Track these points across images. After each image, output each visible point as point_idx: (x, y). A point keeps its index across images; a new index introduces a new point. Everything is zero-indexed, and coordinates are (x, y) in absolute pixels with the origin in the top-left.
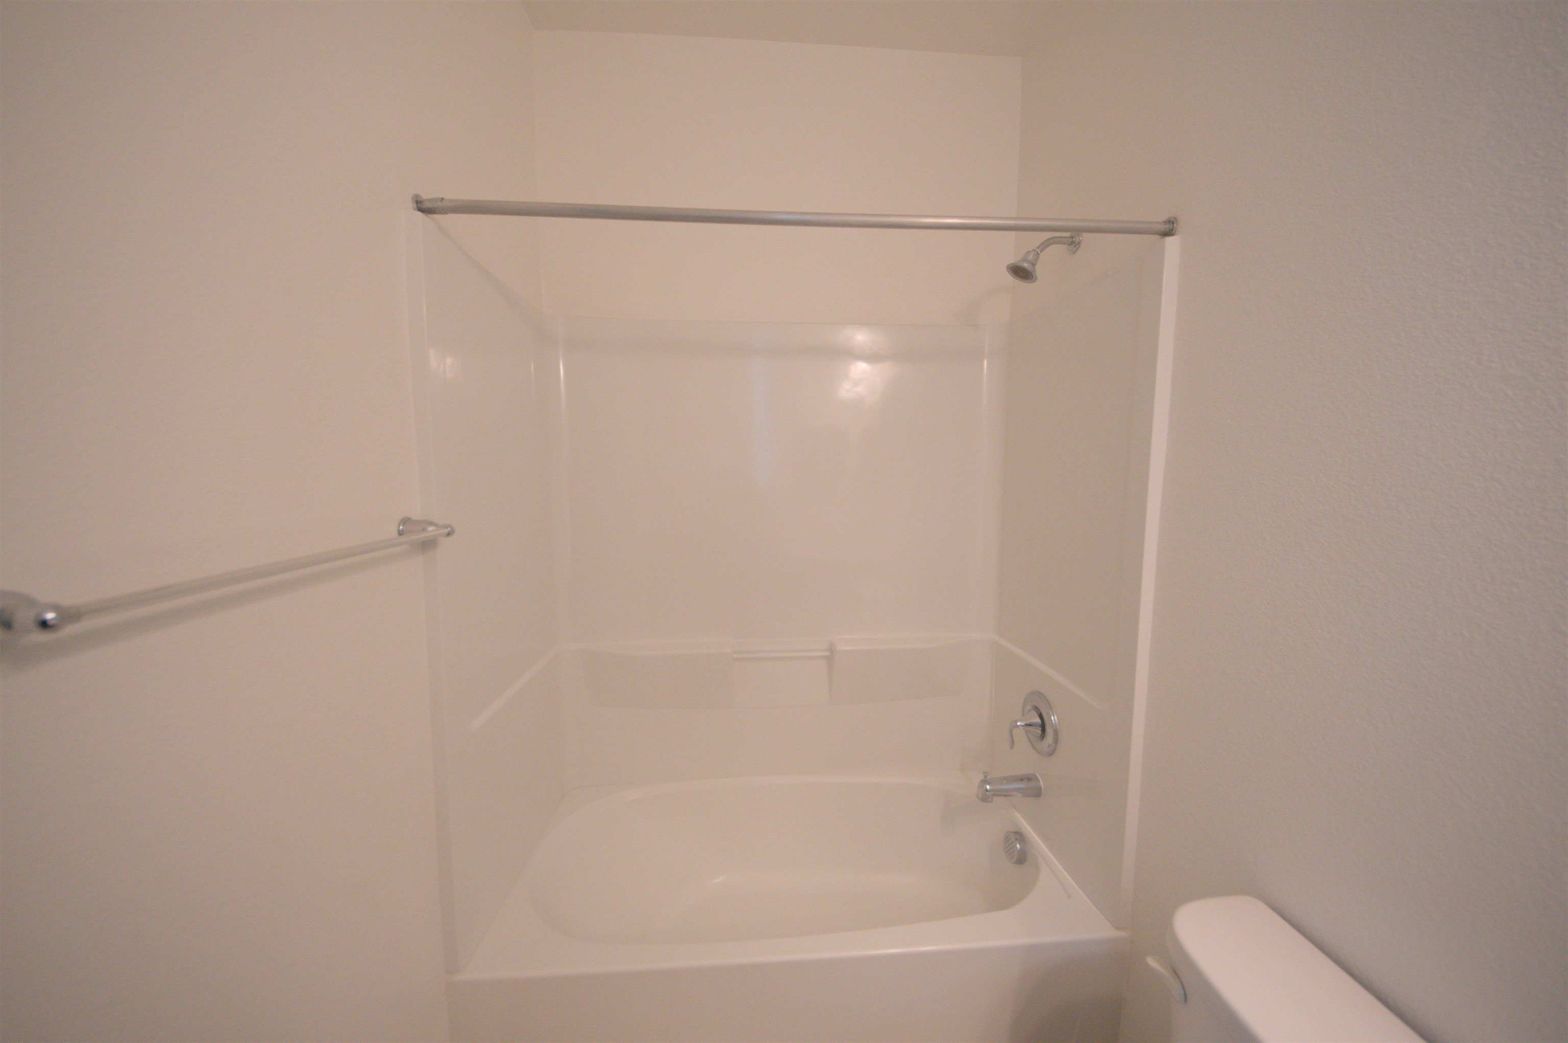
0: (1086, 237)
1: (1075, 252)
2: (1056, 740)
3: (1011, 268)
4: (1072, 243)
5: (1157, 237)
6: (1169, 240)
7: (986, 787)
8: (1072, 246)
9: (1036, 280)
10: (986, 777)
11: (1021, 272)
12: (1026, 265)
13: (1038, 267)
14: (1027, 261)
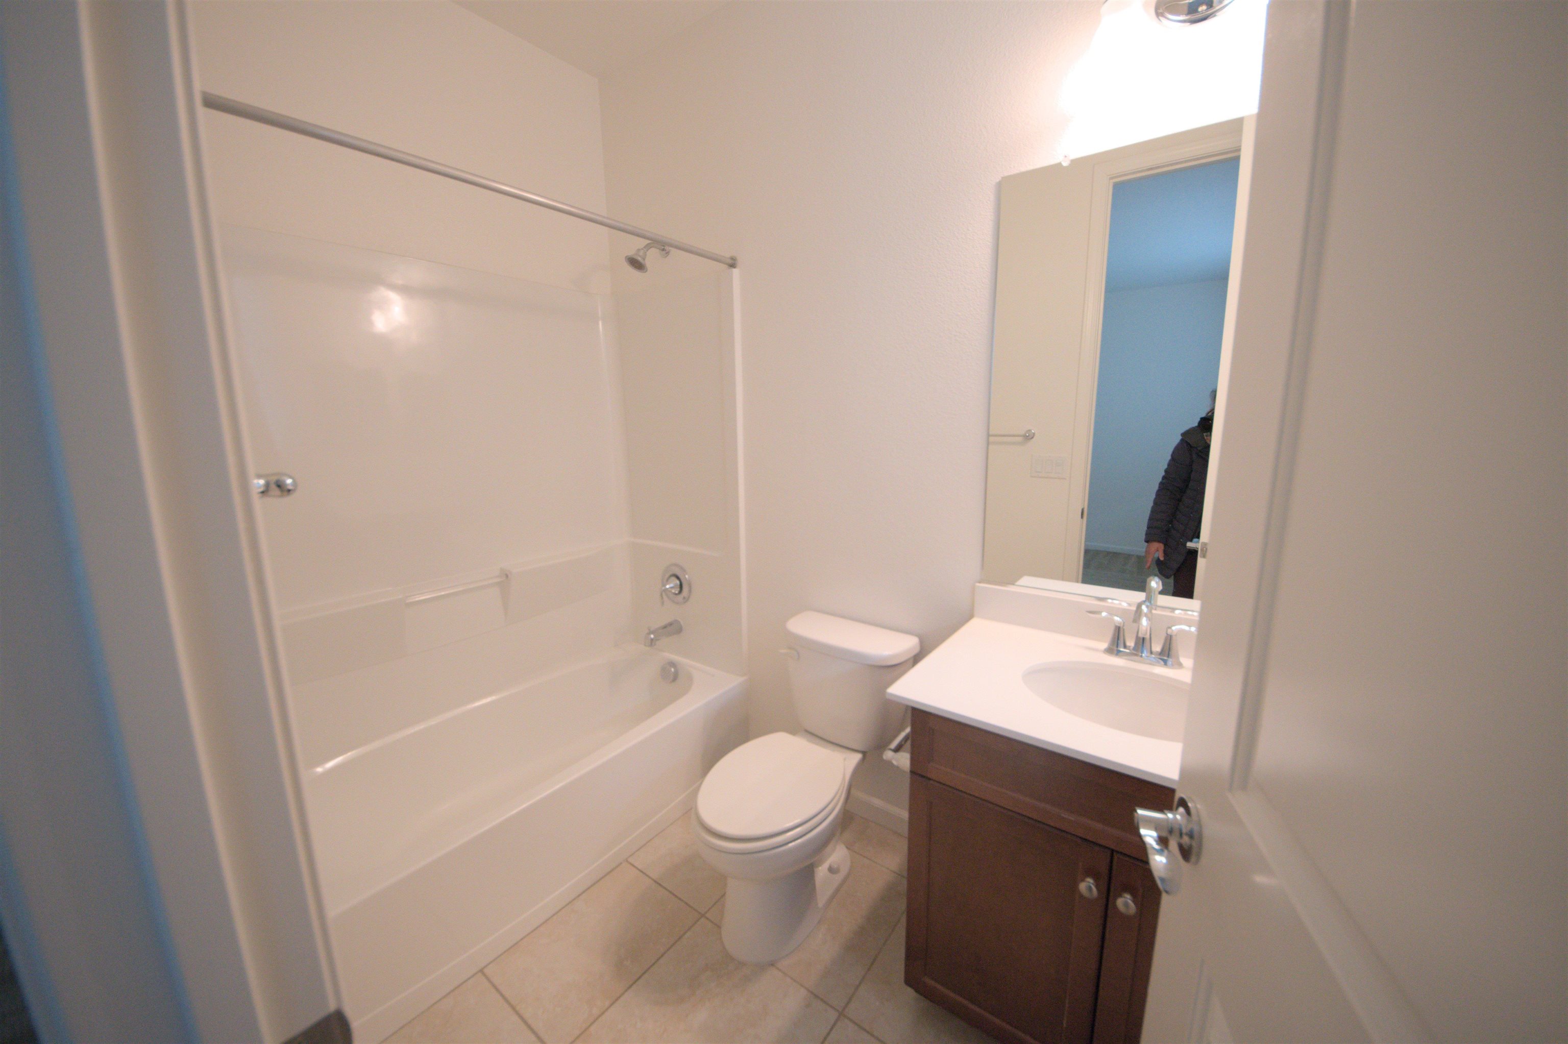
0: (673, 251)
1: (666, 257)
2: (690, 591)
3: (629, 258)
4: (663, 250)
5: (726, 266)
6: (734, 270)
7: (651, 638)
8: (664, 252)
9: (647, 271)
10: (649, 630)
11: (636, 264)
12: (639, 259)
13: (646, 260)
14: (640, 256)
